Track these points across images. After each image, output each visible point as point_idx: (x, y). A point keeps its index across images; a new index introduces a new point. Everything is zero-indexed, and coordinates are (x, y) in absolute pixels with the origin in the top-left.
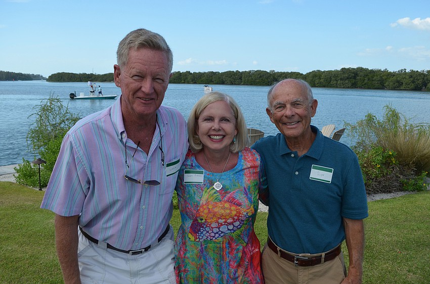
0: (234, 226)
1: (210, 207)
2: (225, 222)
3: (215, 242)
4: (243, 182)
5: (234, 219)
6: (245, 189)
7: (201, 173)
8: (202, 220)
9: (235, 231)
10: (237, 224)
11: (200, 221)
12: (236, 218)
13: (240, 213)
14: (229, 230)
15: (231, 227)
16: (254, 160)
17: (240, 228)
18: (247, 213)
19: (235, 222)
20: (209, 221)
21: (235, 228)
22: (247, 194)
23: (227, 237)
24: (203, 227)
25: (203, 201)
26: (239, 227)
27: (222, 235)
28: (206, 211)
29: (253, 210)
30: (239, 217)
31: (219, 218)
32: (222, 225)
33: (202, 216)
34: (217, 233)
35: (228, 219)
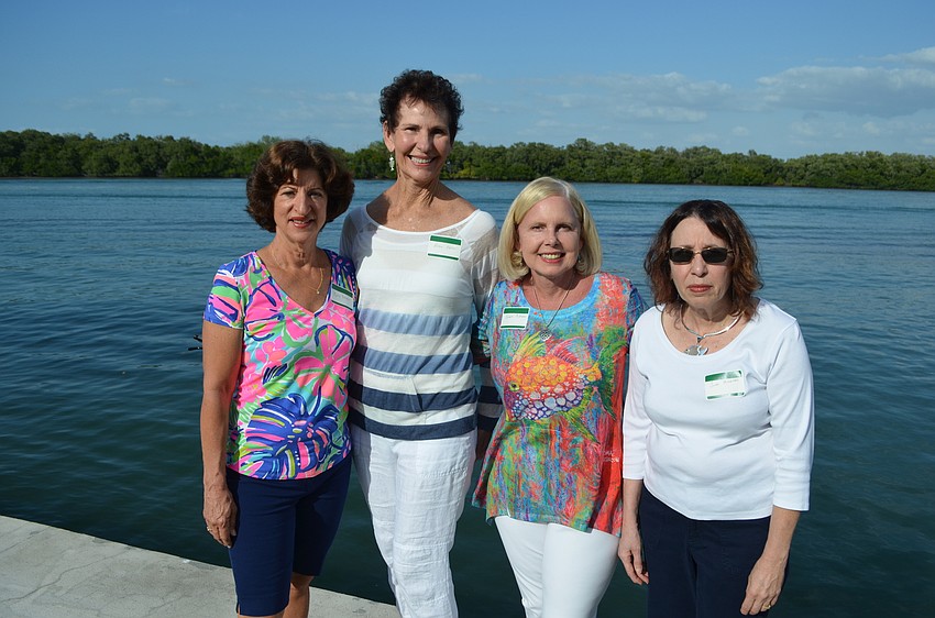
0: (567, 400)
1: (527, 365)
2: (551, 392)
3: (538, 424)
4: (592, 326)
5: (564, 387)
6: (591, 337)
7: (526, 311)
8: (515, 386)
9: (569, 409)
10: (571, 396)
11: (512, 389)
12: (567, 384)
13: (573, 376)
14: (559, 406)
15: (562, 402)
16: (617, 293)
17: (579, 404)
18: (586, 376)
19: (567, 392)
20: (526, 388)
21: (569, 405)
22: (591, 345)
23: (557, 418)
24: (518, 399)
25: (517, 357)
26: (576, 402)
27: (548, 413)
28: (520, 372)
29: (598, 372)
30: (571, 382)
31: (541, 385)
32: (546, 396)
33: (514, 380)
34: (541, 409)
35: (555, 386)
